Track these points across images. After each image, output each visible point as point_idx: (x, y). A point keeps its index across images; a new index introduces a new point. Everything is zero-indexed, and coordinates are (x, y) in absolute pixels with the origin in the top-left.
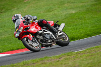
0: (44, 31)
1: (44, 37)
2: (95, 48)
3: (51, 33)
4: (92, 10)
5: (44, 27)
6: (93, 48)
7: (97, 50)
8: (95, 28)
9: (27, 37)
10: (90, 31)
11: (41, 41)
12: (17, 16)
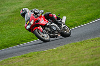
0: (51, 23)
1: (51, 28)
2: (12, 59)
3: (56, 26)
4: (9, 21)
5: (49, 20)
6: (10, 59)
7: (14, 60)
8: (12, 39)
9: (38, 29)
10: (7, 42)
11: (49, 32)
12: (25, 10)
